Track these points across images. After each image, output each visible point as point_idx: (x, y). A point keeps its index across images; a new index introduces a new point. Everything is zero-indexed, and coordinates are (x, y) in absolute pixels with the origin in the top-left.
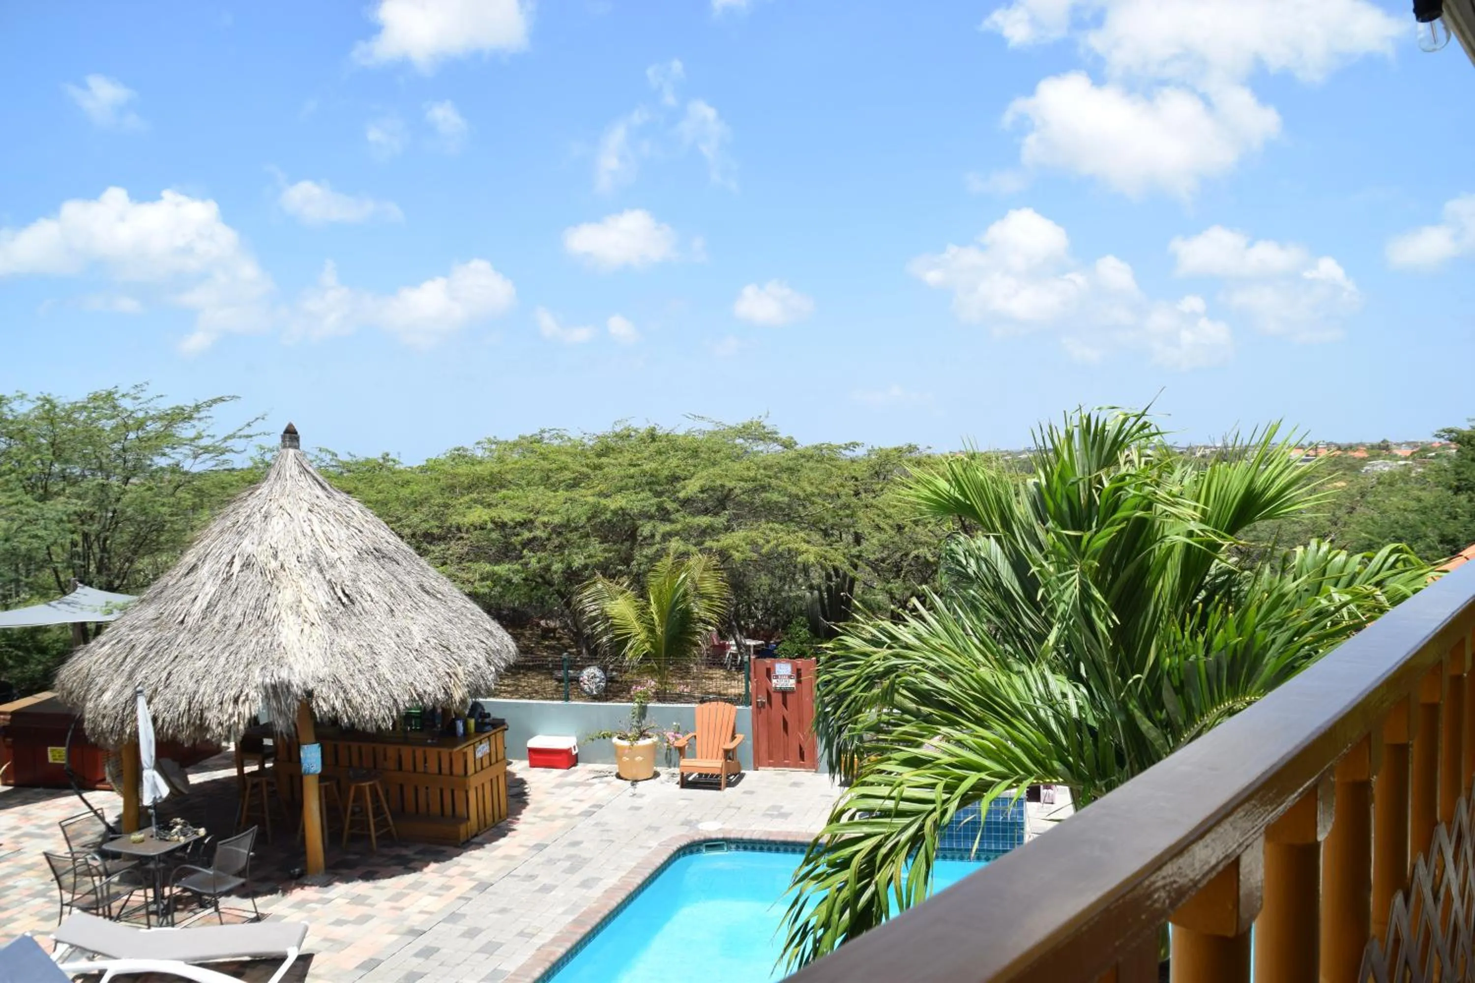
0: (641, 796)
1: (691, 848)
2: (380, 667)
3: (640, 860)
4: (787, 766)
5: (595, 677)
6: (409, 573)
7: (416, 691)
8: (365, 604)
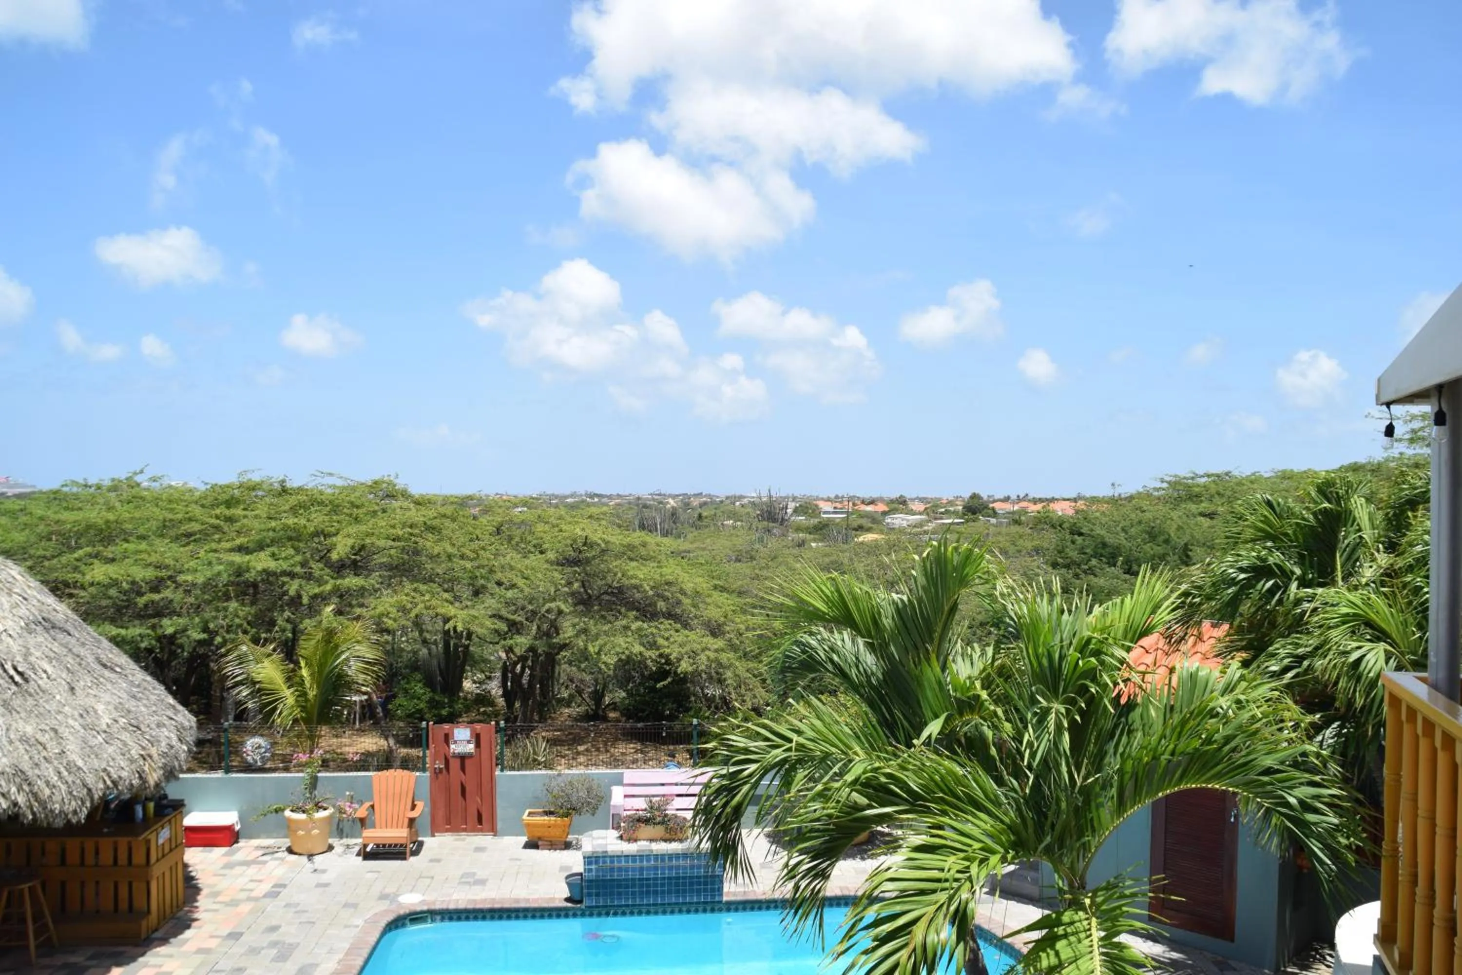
0: (324, 871)
1: (398, 923)
2: (68, 753)
3: (351, 941)
4: (465, 830)
5: (259, 747)
6: (83, 644)
7: (110, 777)
8: (40, 682)
